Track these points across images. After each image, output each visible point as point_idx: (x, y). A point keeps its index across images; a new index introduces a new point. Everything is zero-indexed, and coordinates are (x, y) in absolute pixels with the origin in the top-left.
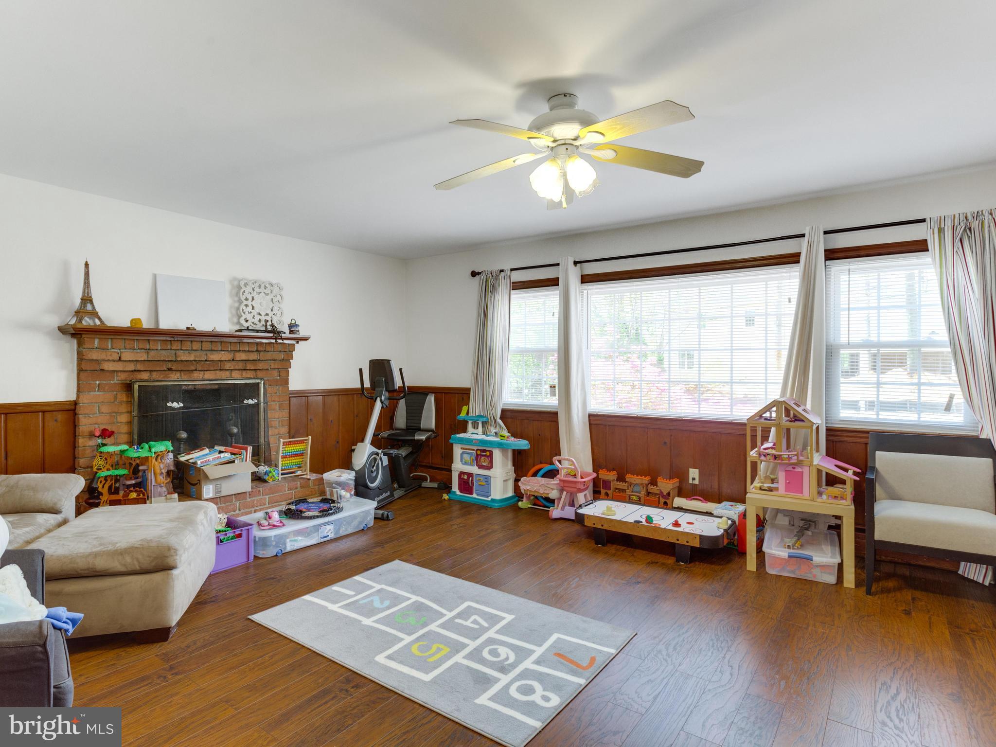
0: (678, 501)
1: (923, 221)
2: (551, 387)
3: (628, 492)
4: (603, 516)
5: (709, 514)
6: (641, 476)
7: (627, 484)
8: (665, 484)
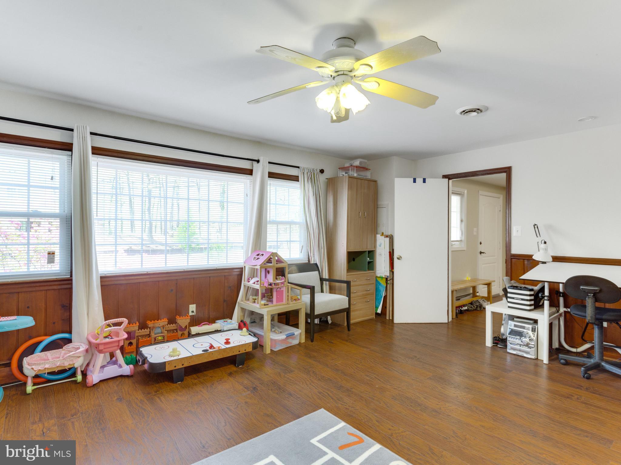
0: (194, 330)
1: (298, 167)
2: (49, 253)
3: (153, 335)
4: (172, 358)
5: (217, 331)
6: (154, 321)
7: (149, 330)
8: (184, 320)
